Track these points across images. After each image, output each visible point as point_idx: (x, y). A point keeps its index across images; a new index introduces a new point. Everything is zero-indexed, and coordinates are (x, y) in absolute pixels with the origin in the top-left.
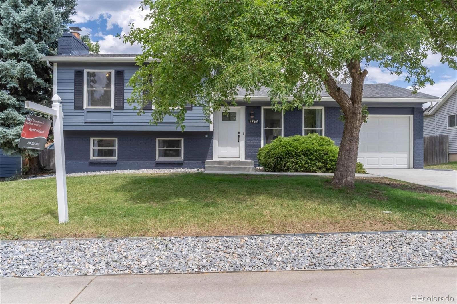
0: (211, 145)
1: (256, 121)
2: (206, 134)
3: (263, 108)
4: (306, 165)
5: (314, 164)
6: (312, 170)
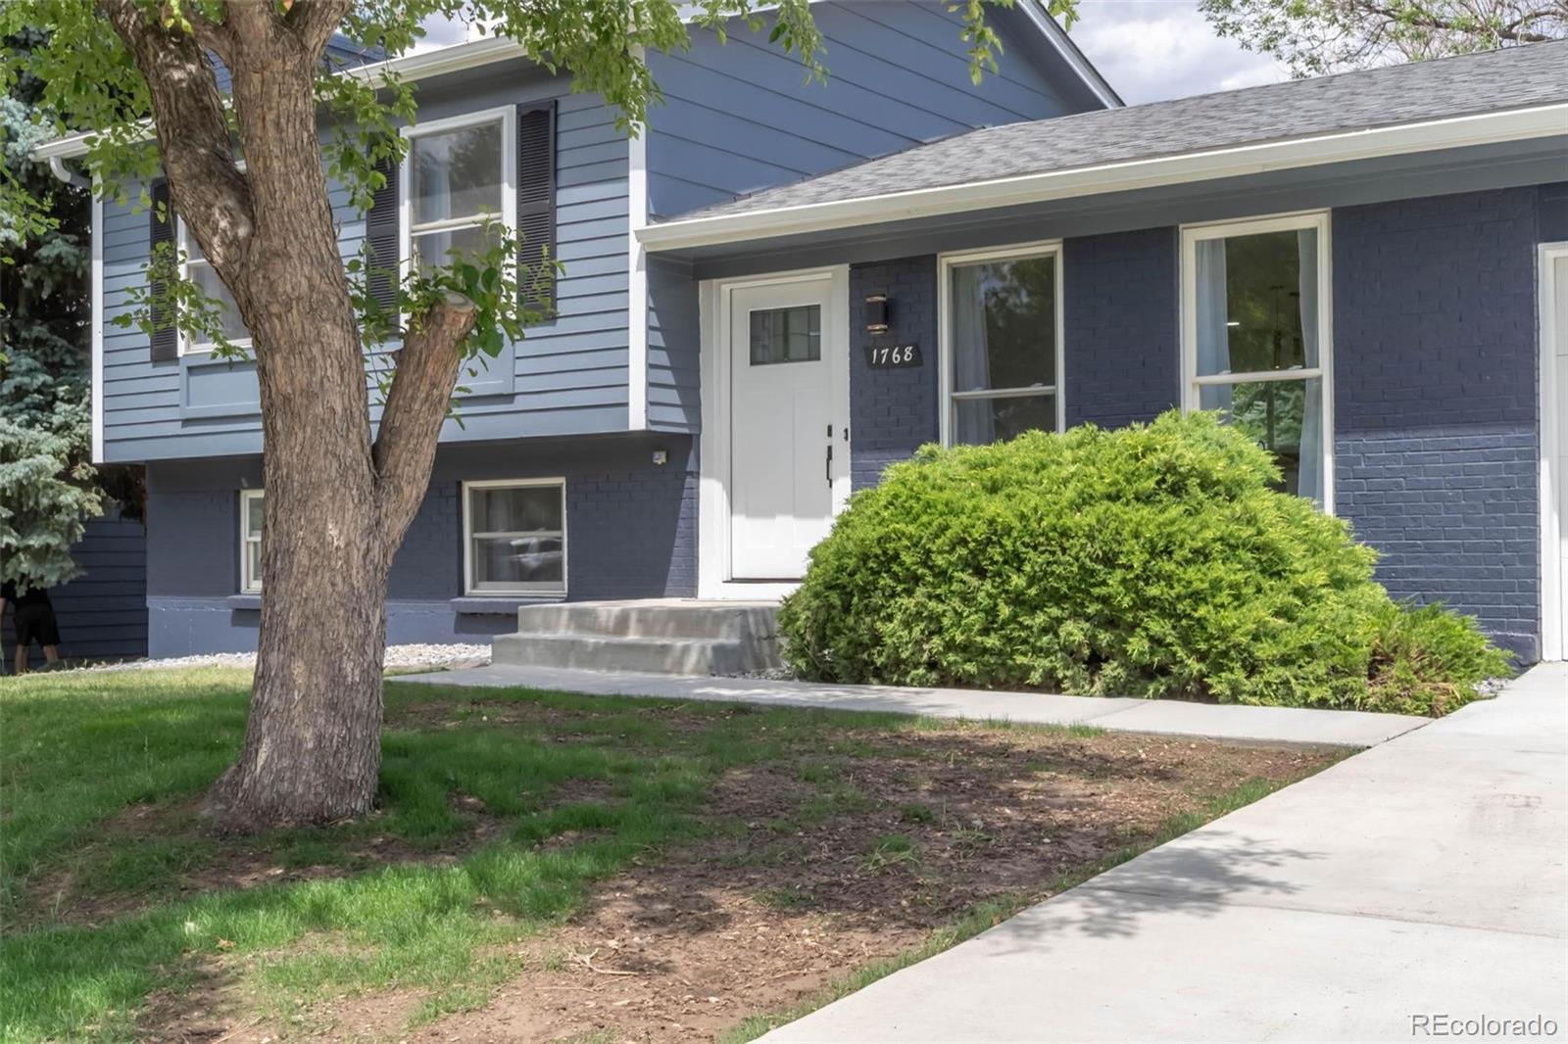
0: (683, 512)
1: (902, 353)
2: (659, 449)
3: (946, 261)
4: (992, 641)
5: (1045, 631)
6: (1035, 677)
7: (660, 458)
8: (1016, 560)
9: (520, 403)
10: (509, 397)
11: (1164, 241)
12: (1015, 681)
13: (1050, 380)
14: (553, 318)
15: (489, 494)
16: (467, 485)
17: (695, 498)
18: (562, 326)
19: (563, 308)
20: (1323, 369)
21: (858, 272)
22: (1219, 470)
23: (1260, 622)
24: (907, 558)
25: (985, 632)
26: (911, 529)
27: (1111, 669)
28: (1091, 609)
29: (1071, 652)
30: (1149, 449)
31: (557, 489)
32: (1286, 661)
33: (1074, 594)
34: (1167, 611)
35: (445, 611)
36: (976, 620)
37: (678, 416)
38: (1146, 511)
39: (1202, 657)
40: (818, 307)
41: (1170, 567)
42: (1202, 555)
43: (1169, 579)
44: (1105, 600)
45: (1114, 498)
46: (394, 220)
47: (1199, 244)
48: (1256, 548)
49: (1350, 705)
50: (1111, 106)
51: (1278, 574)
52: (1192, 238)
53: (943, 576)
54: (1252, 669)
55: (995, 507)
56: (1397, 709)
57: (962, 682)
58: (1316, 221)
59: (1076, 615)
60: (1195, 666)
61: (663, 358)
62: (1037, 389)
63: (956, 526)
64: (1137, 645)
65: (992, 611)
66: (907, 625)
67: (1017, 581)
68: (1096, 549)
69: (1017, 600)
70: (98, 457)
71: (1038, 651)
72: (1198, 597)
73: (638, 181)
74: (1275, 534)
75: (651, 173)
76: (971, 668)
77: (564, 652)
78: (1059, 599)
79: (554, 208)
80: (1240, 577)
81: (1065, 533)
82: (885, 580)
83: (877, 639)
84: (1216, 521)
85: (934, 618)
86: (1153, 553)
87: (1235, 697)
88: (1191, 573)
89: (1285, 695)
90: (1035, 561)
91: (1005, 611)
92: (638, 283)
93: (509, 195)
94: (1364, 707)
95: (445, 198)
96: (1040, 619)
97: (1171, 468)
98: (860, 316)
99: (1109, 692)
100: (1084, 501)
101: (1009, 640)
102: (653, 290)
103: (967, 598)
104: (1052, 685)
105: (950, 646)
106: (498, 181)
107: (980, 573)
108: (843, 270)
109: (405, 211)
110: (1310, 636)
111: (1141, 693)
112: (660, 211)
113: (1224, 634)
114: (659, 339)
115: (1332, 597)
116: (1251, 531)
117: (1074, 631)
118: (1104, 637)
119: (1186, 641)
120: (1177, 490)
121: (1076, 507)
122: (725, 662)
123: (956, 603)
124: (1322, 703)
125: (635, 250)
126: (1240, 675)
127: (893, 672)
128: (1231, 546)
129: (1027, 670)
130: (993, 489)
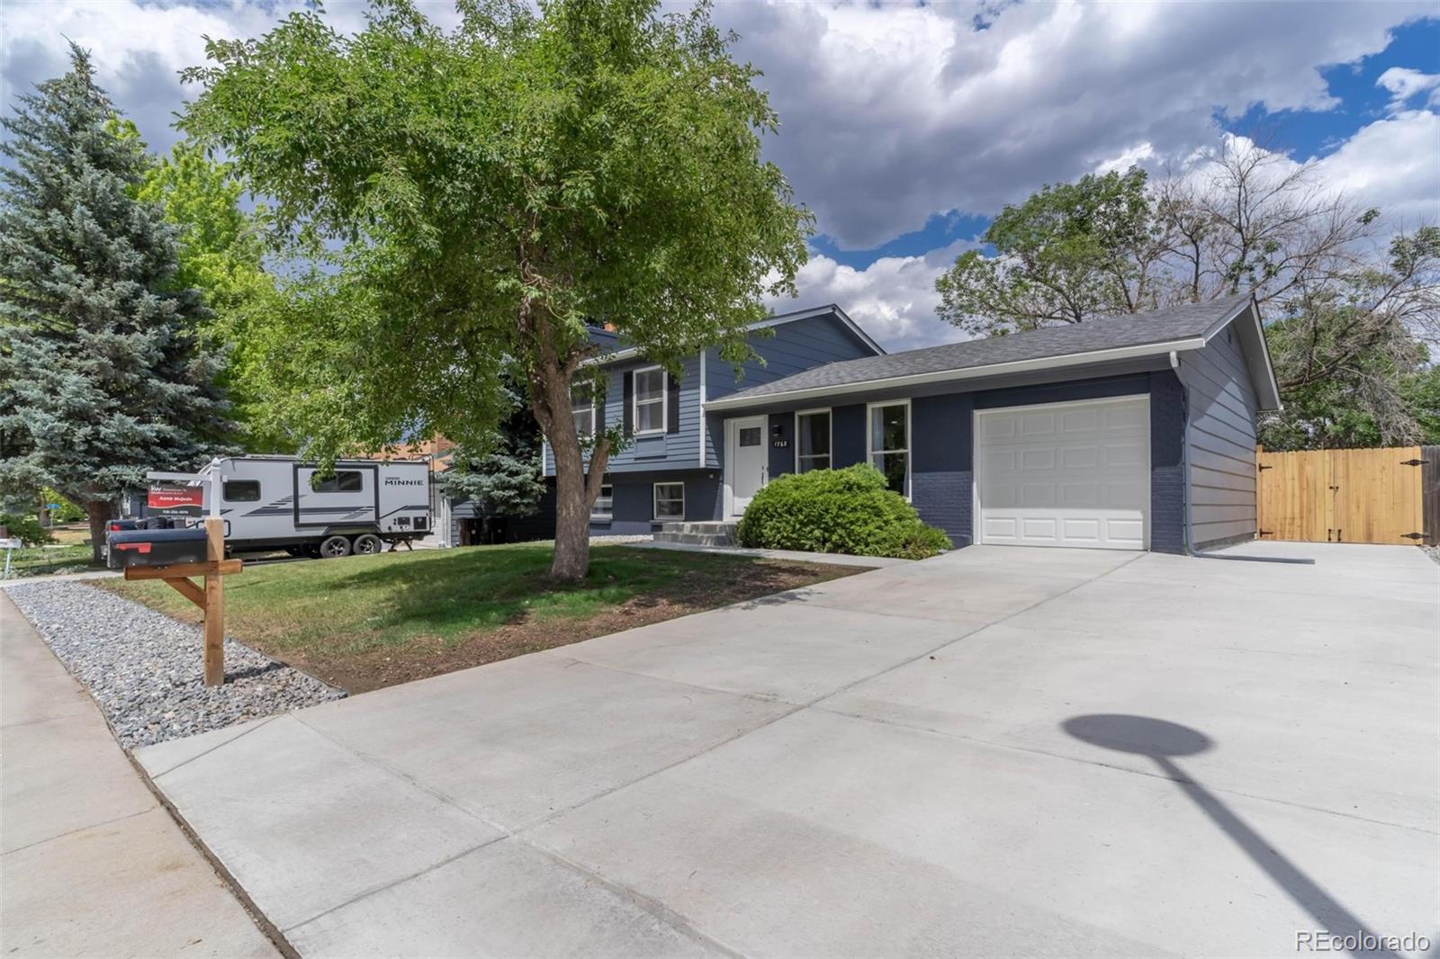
1: (784, 443)
3: (797, 414)
4: (794, 536)
5: (809, 532)
6: (806, 547)
7: (711, 476)
8: (800, 510)
9: (668, 459)
10: (665, 457)
11: (862, 408)
12: (800, 548)
13: (828, 452)
14: (678, 432)
15: (662, 487)
16: (655, 484)
17: (722, 489)
18: (681, 434)
19: (681, 428)
20: (909, 450)
21: (771, 417)
22: (864, 483)
23: (870, 531)
24: (770, 510)
25: (793, 533)
26: (772, 501)
27: (828, 545)
28: (823, 526)
29: (817, 539)
30: (841, 477)
31: (680, 486)
32: (877, 543)
33: (817, 521)
34: (844, 528)
35: (648, 525)
36: (789, 529)
37: (716, 463)
38: (839, 496)
39: (853, 541)
40: (759, 429)
41: (844, 513)
42: (854, 510)
43: (843, 517)
44: (826, 523)
45: (830, 492)
46: (632, 400)
47: (873, 409)
48: (874, 508)
49: (896, 556)
50: (880, 354)
51: (879, 516)
52: (870, 407)
53: (780, 515)
54: (867, 545)
55: (795, 494)
56: (910, 558)
57: (787, 548)
58: (907, 402)
59: (819, 528)
60: (851, 544)
61: (711, 444)
62: (825, 455)
63: (785, 499)
64: (835, 537)
65: (794, 526)
66: (771, 530)
67: (801, 517)
68: (823, 508)
69: (801, 523)
70: (544, 474)
71: (808, 539)
72: (852, 523)
73: (703, 389)
74: (881, 504)
75: (707, 385)
76: (789, 544)
77: (675, 538)
78: (813, 523)
79: (678, 396)
80: (867, 517)
81: (815, 503)
82: (764, 516)
83: (762, 535)
84: (861, 498)
85: (778, 528)
86: (840, 509)
87: (862, 553)
88: (850, 515)
89: (876, 553)
90: (806, 511)
91: (798, 526)
92: (703, 420)
93: (665, 393)
94: (900, 557)
95: (647, 394)
96: (808, 529)
97: (848, 483)
98: (771, 431)
99: (829, 551)
100: (822, 492)
101: (799, 535)
102: (707, 423)
103: (788, 522)
104: (811, 549)
105: (783, 537)
106: (662, 389)
107: (791, 515)
108: (767, 416)
109: (635, 398)
110: (884, 535)
111: (836, 552)
112: (709, 398)
113: (859, 534)
114: (709, 438)
115: (896, 523)
116: (871, 502)
117: (817, 533)
118: (827, 535)
119: (849, 536)
120: (850, 489)
121: (819, 494)
122: (720, 542)
123: (784, 524)
124: (888, 556)
125: (702, 410)
126: (863, 547)
127: (767, 545)
128: (864, 507)
129: (805, 544)
130: (797, 488)
